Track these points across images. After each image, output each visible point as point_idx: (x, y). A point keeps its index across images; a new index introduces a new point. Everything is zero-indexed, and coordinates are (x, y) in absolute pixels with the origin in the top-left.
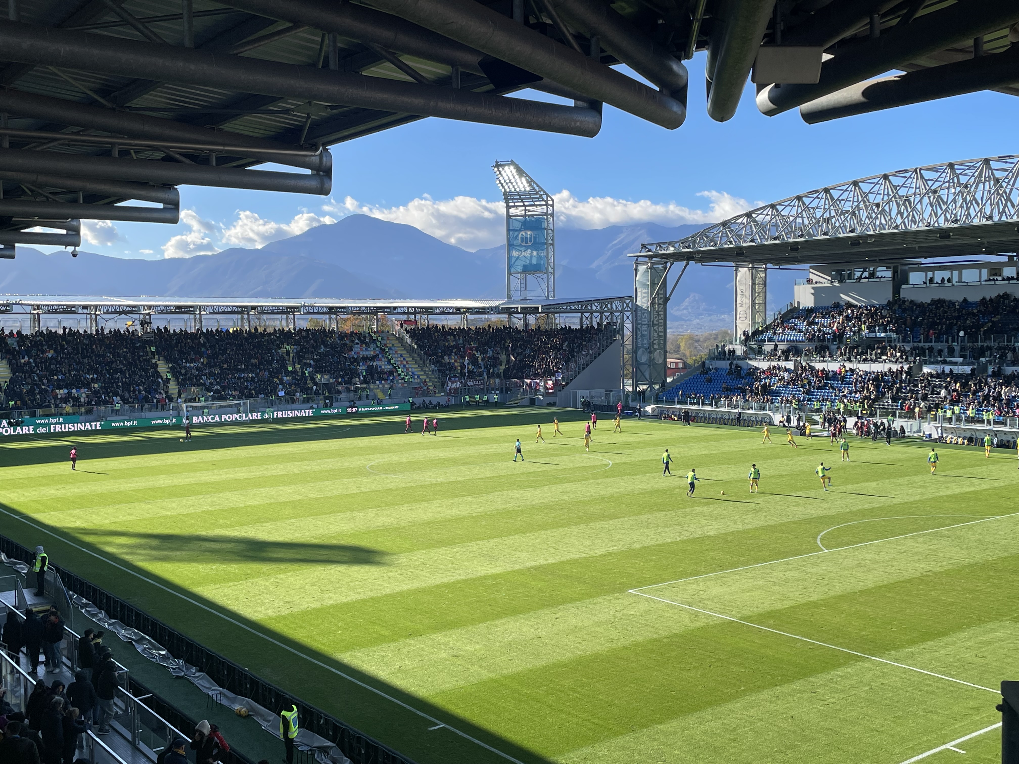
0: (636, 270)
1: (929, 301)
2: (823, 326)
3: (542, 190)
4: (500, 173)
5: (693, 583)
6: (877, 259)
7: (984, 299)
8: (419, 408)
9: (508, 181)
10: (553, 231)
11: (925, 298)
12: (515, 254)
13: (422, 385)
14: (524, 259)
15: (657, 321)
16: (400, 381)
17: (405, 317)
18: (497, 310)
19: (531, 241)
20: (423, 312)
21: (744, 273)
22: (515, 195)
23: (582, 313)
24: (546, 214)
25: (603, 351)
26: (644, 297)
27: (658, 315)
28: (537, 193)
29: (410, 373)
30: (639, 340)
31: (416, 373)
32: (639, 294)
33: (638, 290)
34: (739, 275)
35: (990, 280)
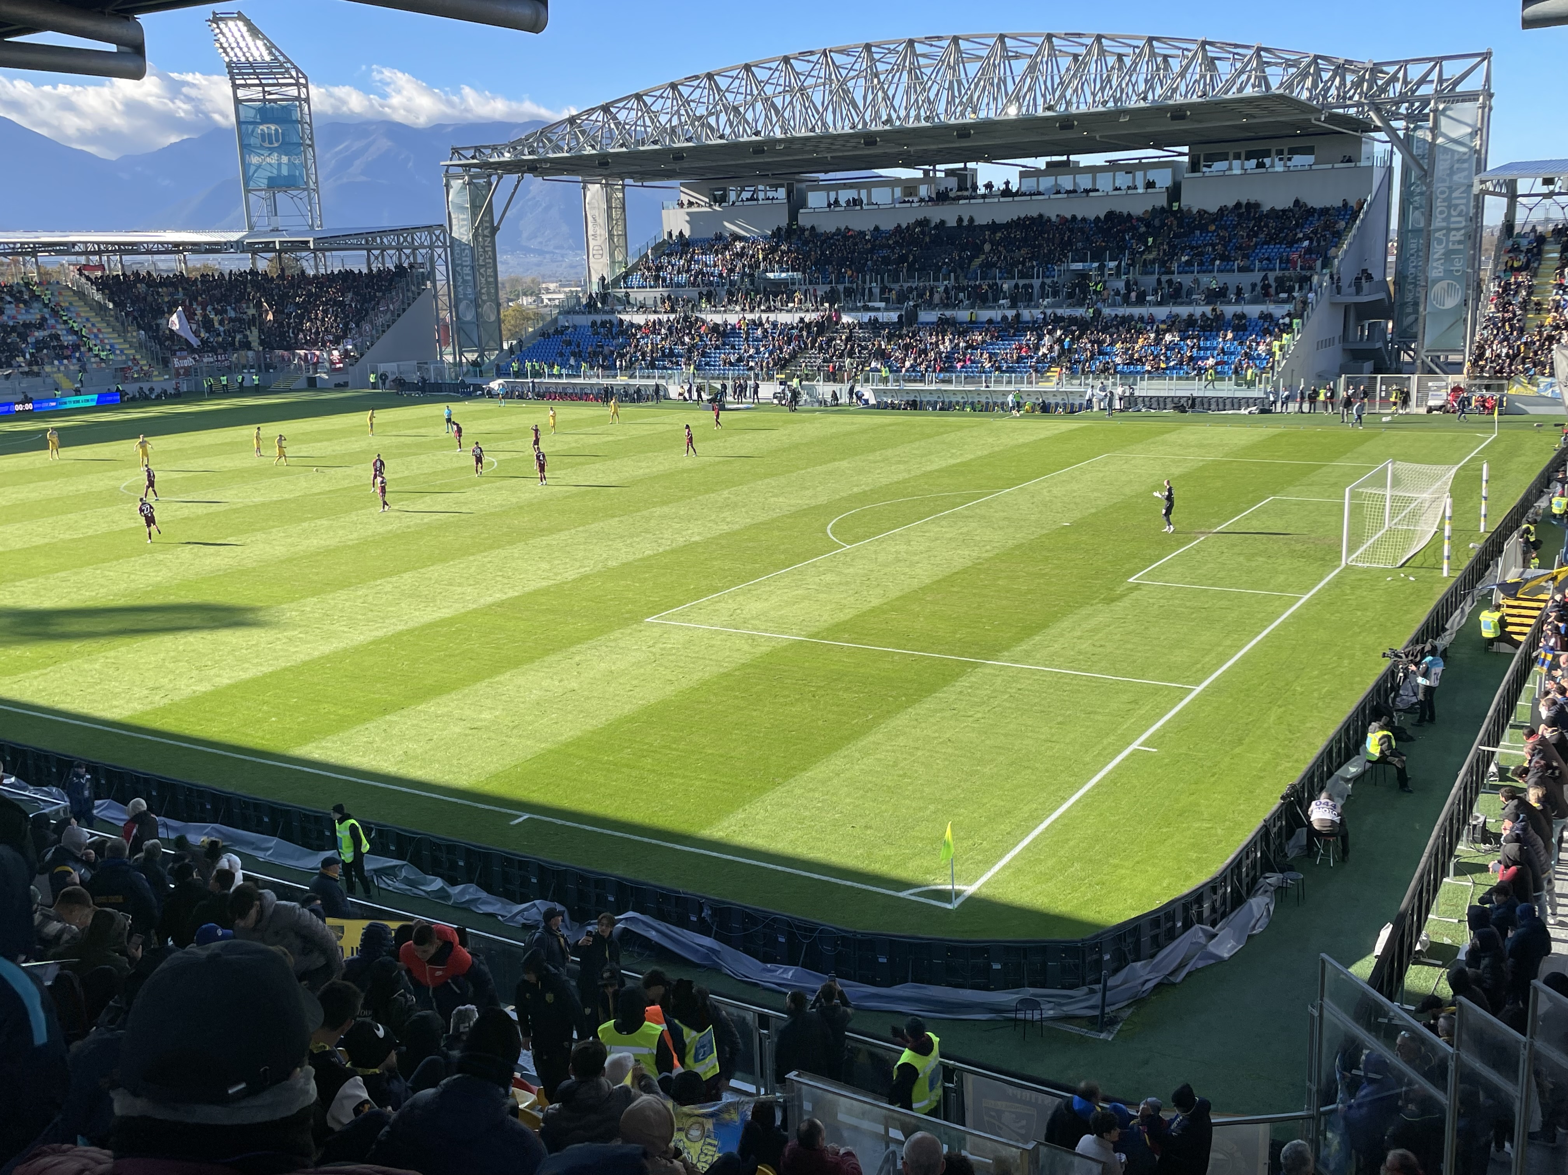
0: (447, 186)
1: (834, 231)
2: (706, 265)
3: (289, 61)
4: (222, 32)
5: (720, 601)
6: (770, 173)
7: (899, 226)
8: (133, 399)
9: (234, 45)
10: (310, 125)
11: (828, 226)
12: (255, 160)
13: (130, 363)
14: (269, 168)
15: (484, 260)
16: (93, 360)
17: (82, 260)
18: (239, 246)
19: (277, 141)
20: (114, 252)
21: (595, 191)
22: (245, 68)
23: (369, 250)
24: (298, 98)
25: (409, 305)
26: (463, 226)
27: (485, 252)
28: (281, 66)
29: (108, 347)
30: (460, 289)
31: (117, 346)
32: (454, 222)
33: (453, 216)
34: (588, 194)
35: (904, 202)
